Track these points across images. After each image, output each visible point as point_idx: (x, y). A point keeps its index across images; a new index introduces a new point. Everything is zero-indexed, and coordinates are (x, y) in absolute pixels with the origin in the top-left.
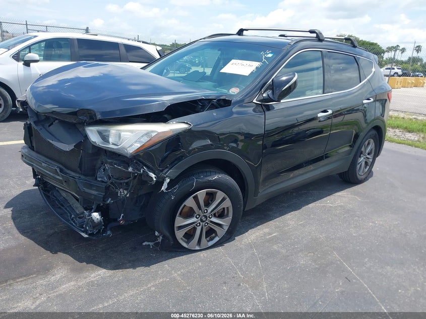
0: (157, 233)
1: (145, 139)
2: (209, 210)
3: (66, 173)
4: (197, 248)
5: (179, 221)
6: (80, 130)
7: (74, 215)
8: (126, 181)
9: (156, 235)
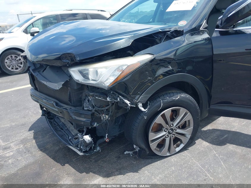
0: (135, 146)
1: (118, 73)
2: (175, 125)
3: (60, 106)
4: (168, 154)
5: (152, 136)
6: (65, 71)
7: (71, 137)
8: (107, 108)
9: (135, 147)
